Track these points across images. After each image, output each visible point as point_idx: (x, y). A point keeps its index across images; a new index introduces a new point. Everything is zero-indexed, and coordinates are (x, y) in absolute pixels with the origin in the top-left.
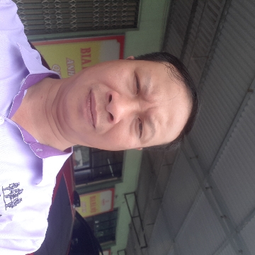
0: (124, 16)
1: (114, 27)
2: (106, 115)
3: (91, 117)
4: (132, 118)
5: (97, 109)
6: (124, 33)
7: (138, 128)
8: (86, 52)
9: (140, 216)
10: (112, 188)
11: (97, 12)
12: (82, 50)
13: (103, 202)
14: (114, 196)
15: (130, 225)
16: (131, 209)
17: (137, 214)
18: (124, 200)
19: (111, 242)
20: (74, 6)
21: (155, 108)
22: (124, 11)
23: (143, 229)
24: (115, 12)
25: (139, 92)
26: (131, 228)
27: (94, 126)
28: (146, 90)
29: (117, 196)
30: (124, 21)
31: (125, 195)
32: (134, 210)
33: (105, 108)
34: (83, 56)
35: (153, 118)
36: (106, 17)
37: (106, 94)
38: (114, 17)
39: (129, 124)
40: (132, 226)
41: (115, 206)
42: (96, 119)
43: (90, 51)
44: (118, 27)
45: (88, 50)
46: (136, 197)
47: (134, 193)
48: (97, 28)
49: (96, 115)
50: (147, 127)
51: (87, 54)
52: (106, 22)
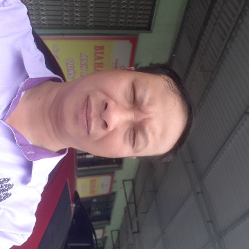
0: (139, 19)
1: (129, 28)
2: (101, 123)
3: (86, 123)
4: (127, 127)
5: (92, 115)
6: (137, 35)
7: (132, 137)
8: (100, 49)
9: (135, 202)
10: (112, 174)
11: (113, 13)
12: (96, 47)
13: (103, 186)
14: (113, 182)
15: (125, 208)
16: (128, 195)
17: (133, 200)
18: (122, 186)
19: (106, 222)
20: (92, 5)
21: (150, 119)
22: (140, 14)
23: (137, 216)
24: (131, 14)
25: (135, 103)
26: (125, 212)
27: (88, 132)
28: (142, 101)
29: (115, 182)
30: (138, 23)
31: (124, 181)
32: (130, 197)
33: (101, 115)
34: (96, 53)
35: (147, 129)
36: (122, 18)
37: (103, 102)
38: (130, 18)
39: (124, 132)
40: (127, 210)
41: (114, 190)
42: (91, 125)
43: (103, 49)
44: (133, 28)
45: (102, 48)
46: (134, 184)
47: (133, 180)
48: (112, 28)
49: (91, 121)
50: (140, 137)
51: (100, 51)
52: (122, 22)
